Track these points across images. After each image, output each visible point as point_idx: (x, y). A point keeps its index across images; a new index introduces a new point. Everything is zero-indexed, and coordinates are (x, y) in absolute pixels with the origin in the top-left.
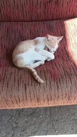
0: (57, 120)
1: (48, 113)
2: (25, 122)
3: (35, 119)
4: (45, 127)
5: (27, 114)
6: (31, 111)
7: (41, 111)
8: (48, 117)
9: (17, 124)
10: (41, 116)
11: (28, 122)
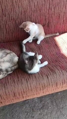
0: (63, 108)
1: (55, 104)
2: (39, 114)
3: (46, 110)
4: (55, 115)
5: (39, 108)
6: (41, 105)
7: (48, 104)
8: (55, 107)
9: (33, 117)
10: (50, 107)
11: (42, 114)
